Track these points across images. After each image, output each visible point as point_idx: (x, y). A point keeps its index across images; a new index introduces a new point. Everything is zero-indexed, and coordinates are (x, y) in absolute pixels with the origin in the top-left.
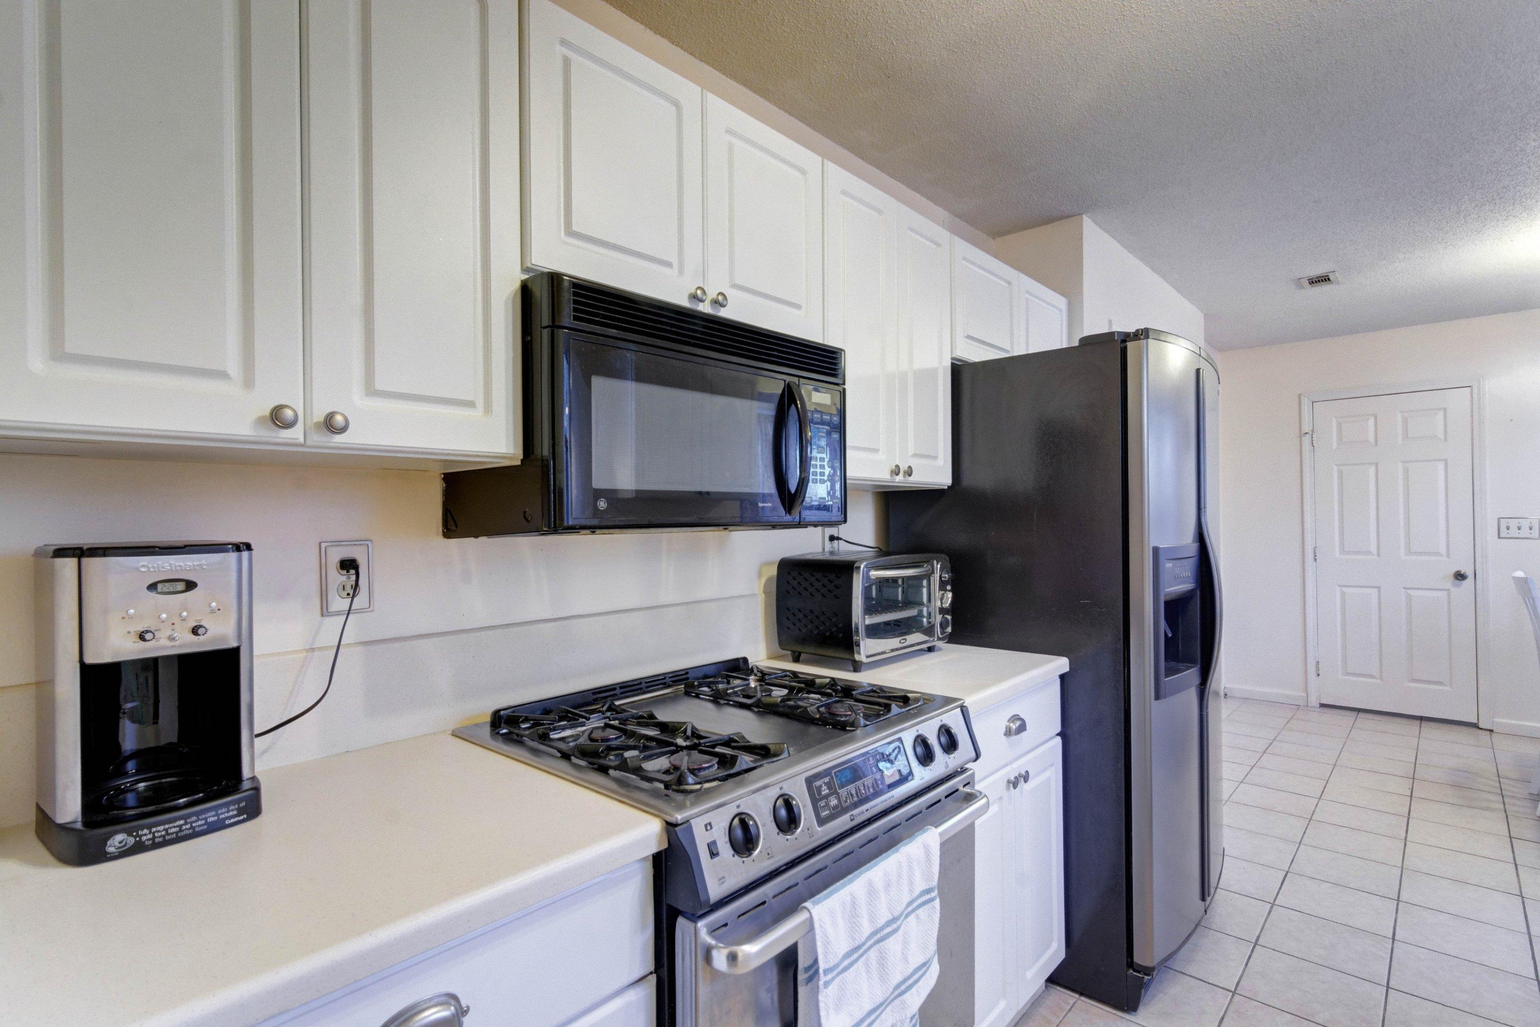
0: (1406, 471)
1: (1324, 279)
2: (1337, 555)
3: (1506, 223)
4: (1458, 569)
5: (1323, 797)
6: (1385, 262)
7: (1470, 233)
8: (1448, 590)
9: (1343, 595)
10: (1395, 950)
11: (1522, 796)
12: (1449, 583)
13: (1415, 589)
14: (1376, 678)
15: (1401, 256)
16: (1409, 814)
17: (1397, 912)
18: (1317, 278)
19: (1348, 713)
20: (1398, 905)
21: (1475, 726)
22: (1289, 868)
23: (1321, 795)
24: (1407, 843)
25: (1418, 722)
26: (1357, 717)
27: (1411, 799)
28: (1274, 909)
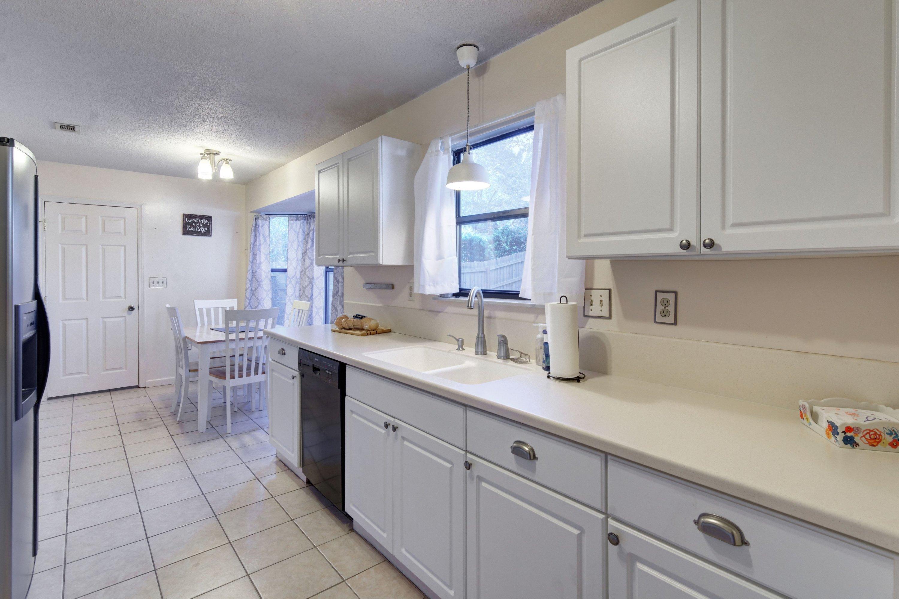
0: (104, 251)
1: (71, 128)
2: (61, 301)
3: (172, 134)
4: (130, 305)
5: (72, 455)
6: (110, 131)
7: (155, 132)
8: (125, 317)
9: (64, 326)
10: (144, 518)
11: (168, 415)
12: (125, 313)
13: (107, 318)
14: (85, 373)
15: (120, 131)
16: (123, 444)
17: (137, 498)
18: (68, 126)
19: (67, 399)
20: (136, 494)
21: (137, 387)
22: (68, 507)
23: (70, 454)
24: (128, 460)
25: (109, 393)
26: (73, 400)
27: (121, 436)
28: (68, 536)
